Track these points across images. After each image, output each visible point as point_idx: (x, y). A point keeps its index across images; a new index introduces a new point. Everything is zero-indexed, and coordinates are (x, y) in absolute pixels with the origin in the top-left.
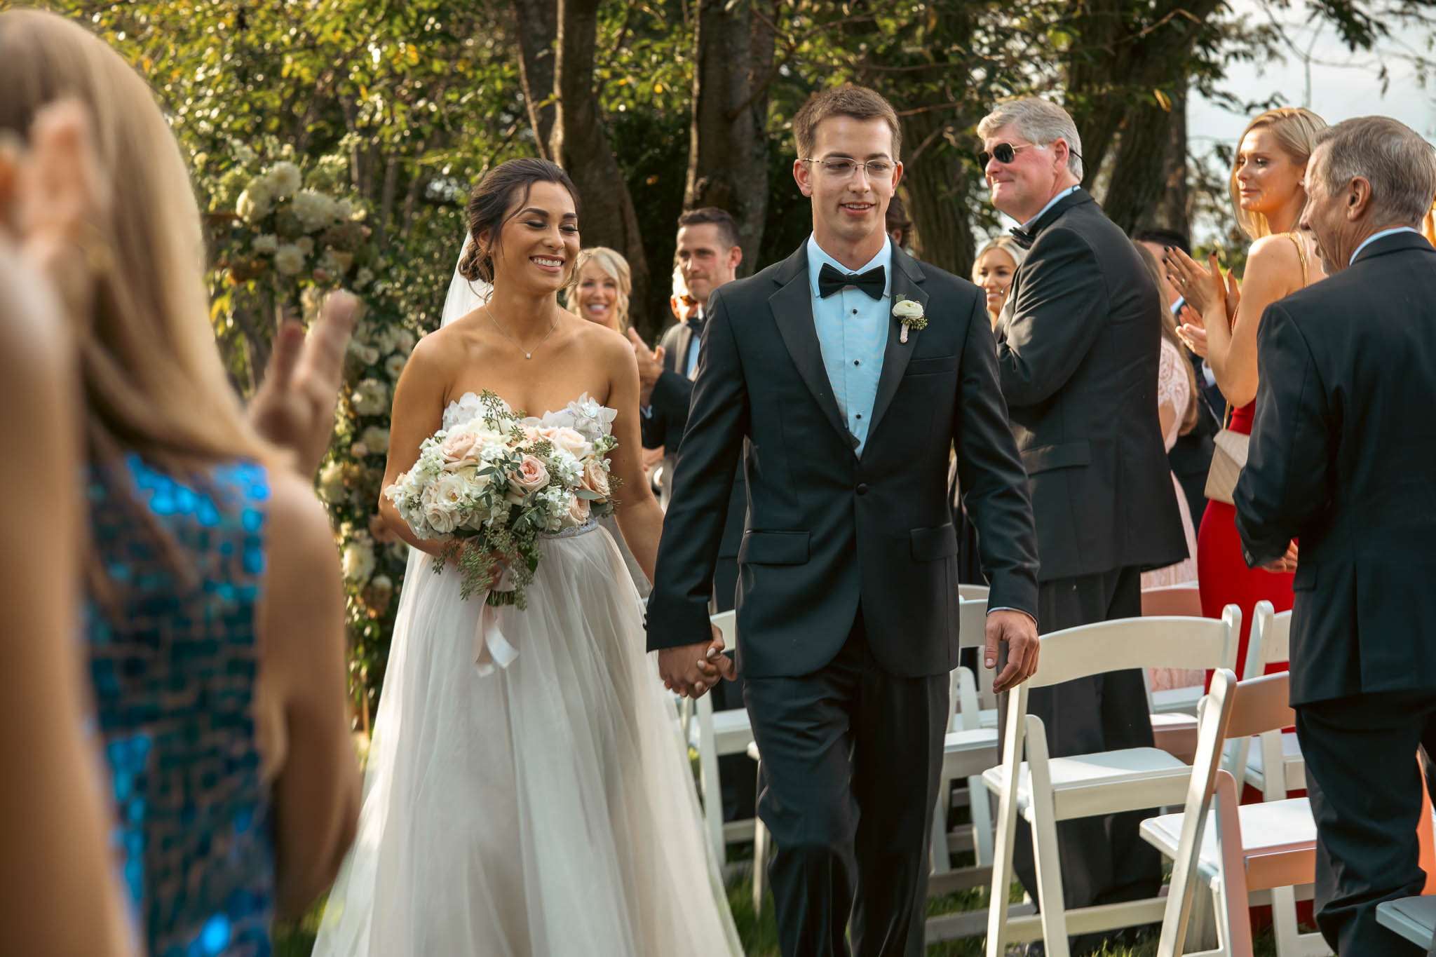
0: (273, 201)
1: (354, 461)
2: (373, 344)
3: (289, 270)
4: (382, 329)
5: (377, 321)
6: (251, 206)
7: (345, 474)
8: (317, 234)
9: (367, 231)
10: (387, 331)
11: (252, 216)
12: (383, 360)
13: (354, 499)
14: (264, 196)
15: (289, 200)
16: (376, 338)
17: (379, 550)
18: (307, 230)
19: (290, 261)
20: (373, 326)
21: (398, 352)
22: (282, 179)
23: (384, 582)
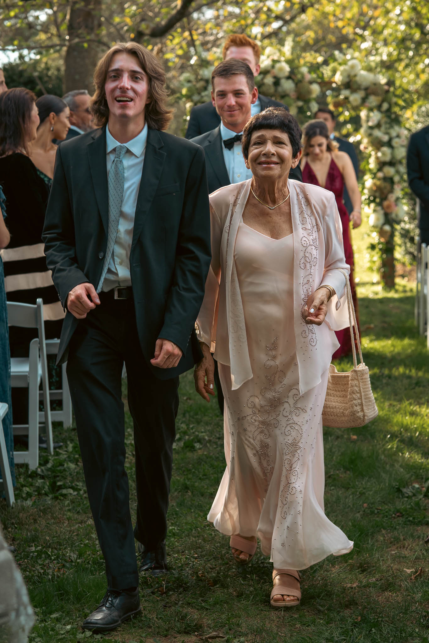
0: (349, 76)
1: (379, 179)
2: (387, 133)
3: (355, 104)
4: (392, 127)
5: (389, 123)
6: (340, 78)
7: (375, 184)
8: (366, 89)
9: (386, 87)
10: (394, 128)
11: (341, 82)
12: (390, 140)
13: (377, 194)
14: (346, 74)
15: (355, 76)
16: (388, 131)
17: (386, 215)
18: (363, 87)
19: (356, 100)
20: (388, 126)
21: (398, 136)
22: (353, 67)
23: (387, 228)
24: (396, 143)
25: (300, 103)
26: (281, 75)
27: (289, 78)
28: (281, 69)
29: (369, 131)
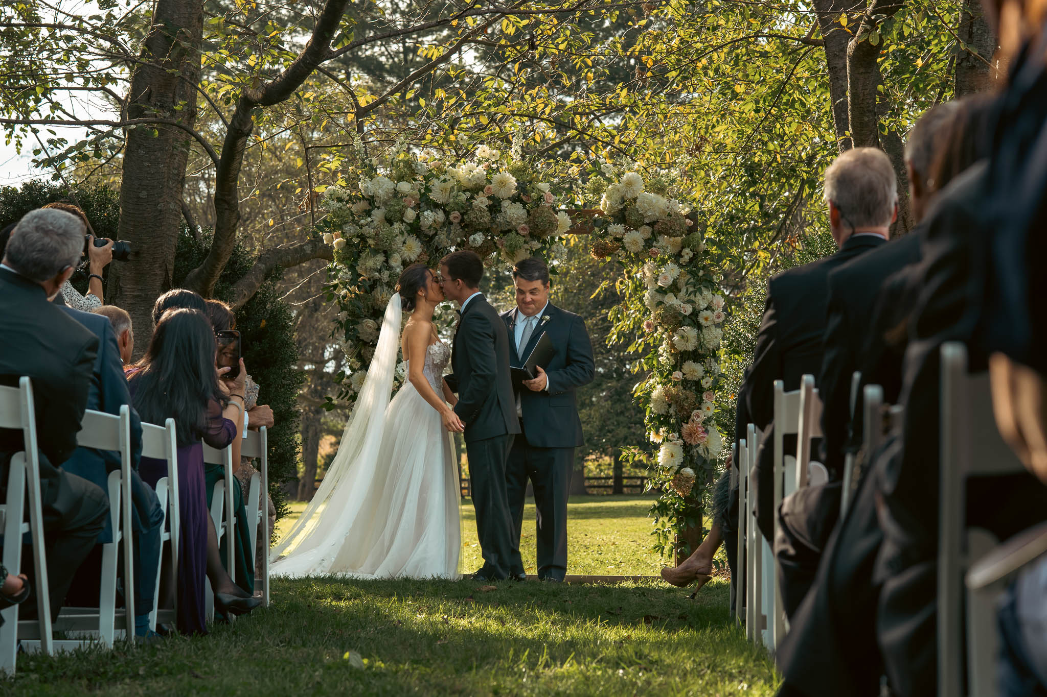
0: (623, 200)
1: (675, 384)
2: (690, 302)
3: (633, 248)
4: (698, 291)
5: (694, 286)
6: (608, 203)
7: (667, 393)
8: (651, 224)
9: (689, 222)
10: (701, 293)
11: (610, 212)
12: (695, 313)
13: (672, 411)
14: (617, 196)
15: (635, 199)
16: (692, 297)
17: (687, 448)
18: (647, 221)
19: (635, 243)
20: (691, 289)
21: (708, 308)
22: (629, 184)
23: (689, 471)
24: (706, 319)
25: (536, 245)
26: (502, 194)
27: (515, 199)
28: (503, 183)
29: (659, 297)
